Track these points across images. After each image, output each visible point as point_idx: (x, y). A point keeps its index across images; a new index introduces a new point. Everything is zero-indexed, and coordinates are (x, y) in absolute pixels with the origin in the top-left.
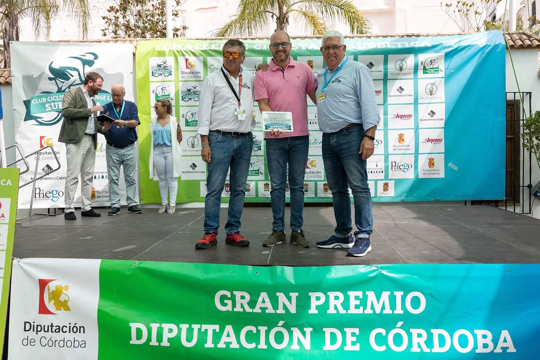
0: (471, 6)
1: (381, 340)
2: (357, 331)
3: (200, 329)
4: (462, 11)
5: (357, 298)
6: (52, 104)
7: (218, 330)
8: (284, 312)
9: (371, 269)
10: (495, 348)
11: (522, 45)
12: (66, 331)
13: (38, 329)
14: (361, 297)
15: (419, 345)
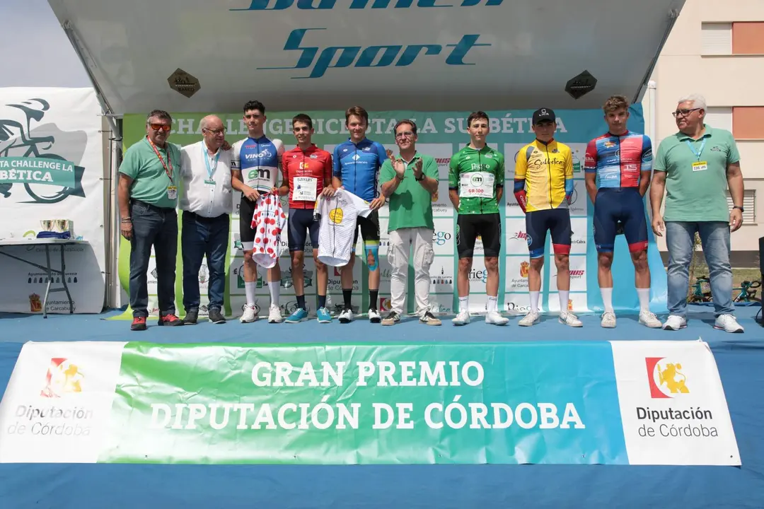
2: (410, 406)
3: (231, 409)
5: (409, 368)
7: (252, 410)
8: (329, 384)
10: (561, 422)
12: (69, 416)
13: (34, 413)
14: (414, 368)
15: (479, 421)
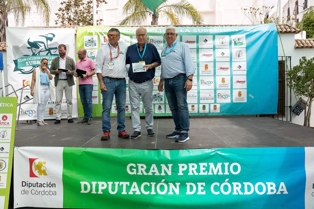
0: (257, 10)
1: (217, 188)
2: (204, 184)
3: (119, 185)
4: (253, 13)
5: (204, 166)
6: (30, 62)
7: (129, 185)
8: (165, 174)
9: (211, 151)
10: (277, 192)
11: (286, 31)
12: (45, 187)
13: (30, 185)
14: (206, 166)
15: (237, 191)
